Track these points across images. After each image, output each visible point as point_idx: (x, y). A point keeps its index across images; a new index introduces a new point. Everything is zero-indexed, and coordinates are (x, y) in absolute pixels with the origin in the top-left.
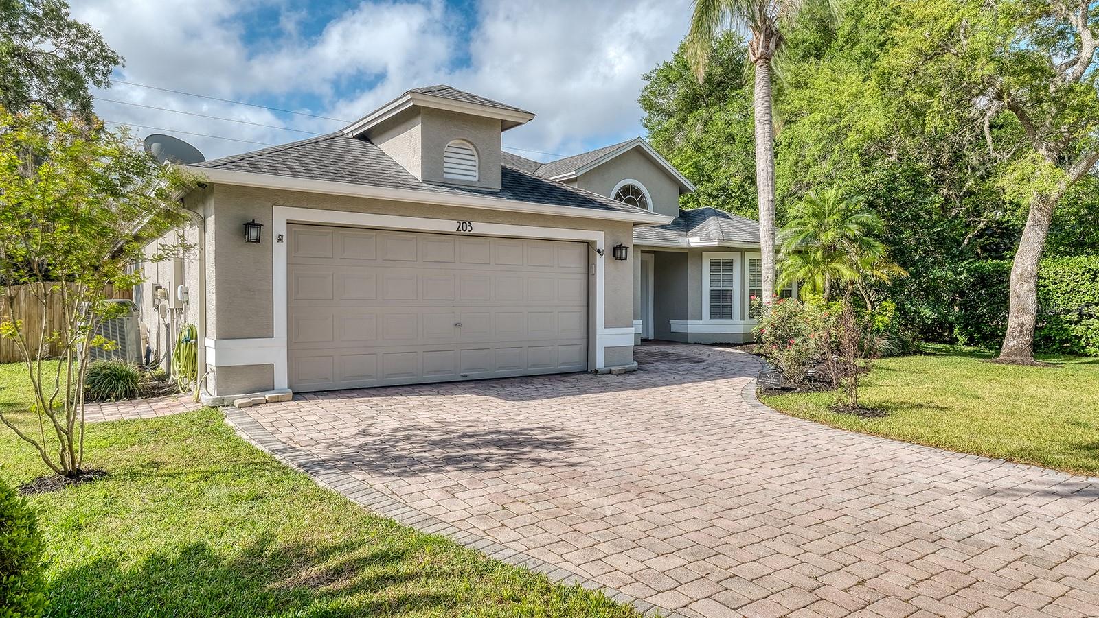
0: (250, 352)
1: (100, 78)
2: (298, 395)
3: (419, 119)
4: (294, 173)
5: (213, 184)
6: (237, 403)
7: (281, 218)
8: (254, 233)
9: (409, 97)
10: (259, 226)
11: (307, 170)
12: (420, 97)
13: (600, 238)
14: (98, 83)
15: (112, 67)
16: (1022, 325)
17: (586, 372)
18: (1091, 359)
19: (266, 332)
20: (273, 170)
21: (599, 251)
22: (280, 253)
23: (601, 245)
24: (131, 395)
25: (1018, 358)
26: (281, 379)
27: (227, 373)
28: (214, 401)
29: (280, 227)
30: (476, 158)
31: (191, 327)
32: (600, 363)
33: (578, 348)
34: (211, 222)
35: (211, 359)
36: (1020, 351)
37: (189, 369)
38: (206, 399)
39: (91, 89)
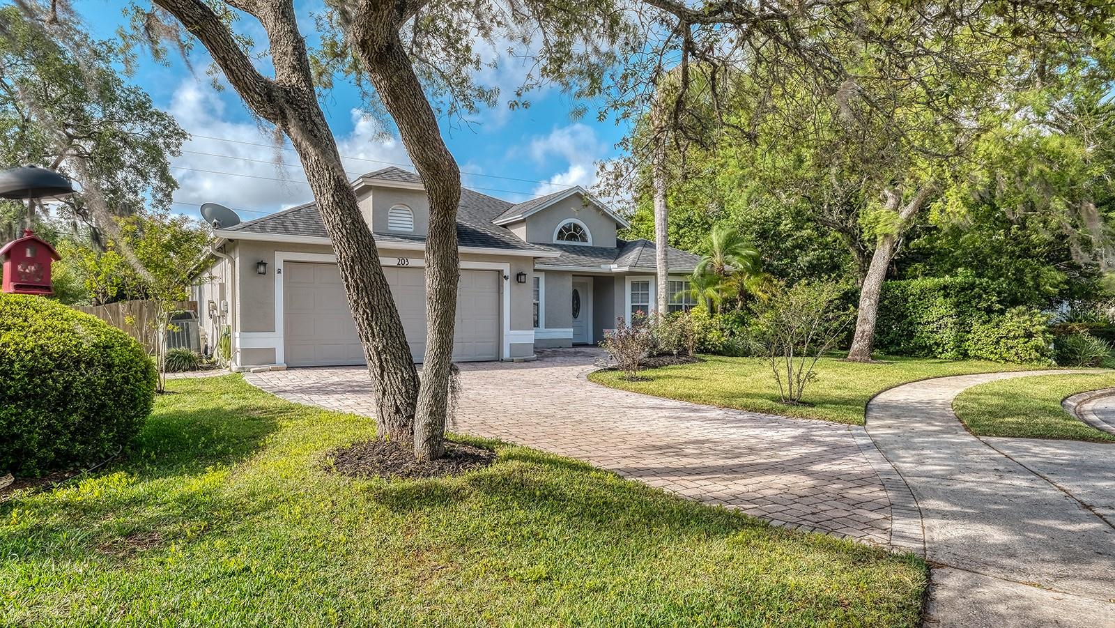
0: (260, 340)
1: (173, 149)
2: (289, 368)
3: (371, 193)
4: (287, 230)
5: (238, 240)
6: (252, 370)
7: (279, 259)
8: (262, 269)
9: (361, 180)
10: (265, 264)
11: (297, 229)
12: (368, 180)
13: (506, 268)
14: (172, 153)
15: (182, 140)
16: (863, 332)
17: (498, 361)
18: (939, 361)
19: (272, 329)
20: (274, 230)
21: (505, 277)
22: (279, 280)
23: (507, 272)
24: (193, 369)
25: (859, 358)
26: (280, 358)
27: (246, 352)
28: (239, 369)
29: (279, 264)
30: (412, 216)
31: (229, 326)
32: (506, 354)
33: (491, 344)
34: (237, 260)
35: (238, 345)
36: (861, 352)
37: (227, 352)
38: (234, 367)
39: (168, 157)
